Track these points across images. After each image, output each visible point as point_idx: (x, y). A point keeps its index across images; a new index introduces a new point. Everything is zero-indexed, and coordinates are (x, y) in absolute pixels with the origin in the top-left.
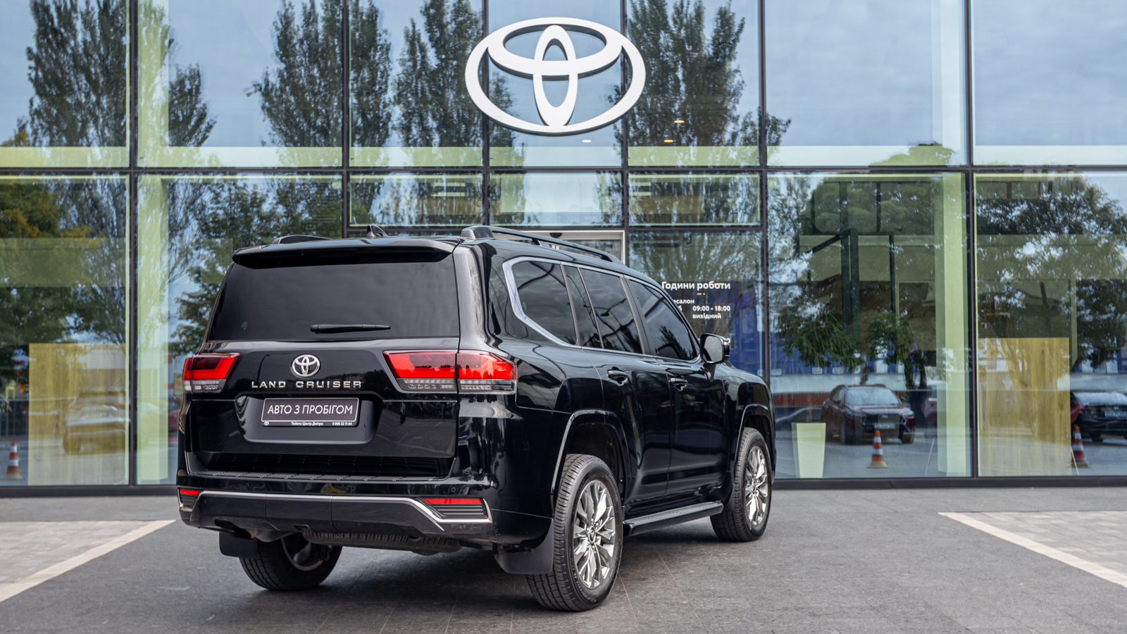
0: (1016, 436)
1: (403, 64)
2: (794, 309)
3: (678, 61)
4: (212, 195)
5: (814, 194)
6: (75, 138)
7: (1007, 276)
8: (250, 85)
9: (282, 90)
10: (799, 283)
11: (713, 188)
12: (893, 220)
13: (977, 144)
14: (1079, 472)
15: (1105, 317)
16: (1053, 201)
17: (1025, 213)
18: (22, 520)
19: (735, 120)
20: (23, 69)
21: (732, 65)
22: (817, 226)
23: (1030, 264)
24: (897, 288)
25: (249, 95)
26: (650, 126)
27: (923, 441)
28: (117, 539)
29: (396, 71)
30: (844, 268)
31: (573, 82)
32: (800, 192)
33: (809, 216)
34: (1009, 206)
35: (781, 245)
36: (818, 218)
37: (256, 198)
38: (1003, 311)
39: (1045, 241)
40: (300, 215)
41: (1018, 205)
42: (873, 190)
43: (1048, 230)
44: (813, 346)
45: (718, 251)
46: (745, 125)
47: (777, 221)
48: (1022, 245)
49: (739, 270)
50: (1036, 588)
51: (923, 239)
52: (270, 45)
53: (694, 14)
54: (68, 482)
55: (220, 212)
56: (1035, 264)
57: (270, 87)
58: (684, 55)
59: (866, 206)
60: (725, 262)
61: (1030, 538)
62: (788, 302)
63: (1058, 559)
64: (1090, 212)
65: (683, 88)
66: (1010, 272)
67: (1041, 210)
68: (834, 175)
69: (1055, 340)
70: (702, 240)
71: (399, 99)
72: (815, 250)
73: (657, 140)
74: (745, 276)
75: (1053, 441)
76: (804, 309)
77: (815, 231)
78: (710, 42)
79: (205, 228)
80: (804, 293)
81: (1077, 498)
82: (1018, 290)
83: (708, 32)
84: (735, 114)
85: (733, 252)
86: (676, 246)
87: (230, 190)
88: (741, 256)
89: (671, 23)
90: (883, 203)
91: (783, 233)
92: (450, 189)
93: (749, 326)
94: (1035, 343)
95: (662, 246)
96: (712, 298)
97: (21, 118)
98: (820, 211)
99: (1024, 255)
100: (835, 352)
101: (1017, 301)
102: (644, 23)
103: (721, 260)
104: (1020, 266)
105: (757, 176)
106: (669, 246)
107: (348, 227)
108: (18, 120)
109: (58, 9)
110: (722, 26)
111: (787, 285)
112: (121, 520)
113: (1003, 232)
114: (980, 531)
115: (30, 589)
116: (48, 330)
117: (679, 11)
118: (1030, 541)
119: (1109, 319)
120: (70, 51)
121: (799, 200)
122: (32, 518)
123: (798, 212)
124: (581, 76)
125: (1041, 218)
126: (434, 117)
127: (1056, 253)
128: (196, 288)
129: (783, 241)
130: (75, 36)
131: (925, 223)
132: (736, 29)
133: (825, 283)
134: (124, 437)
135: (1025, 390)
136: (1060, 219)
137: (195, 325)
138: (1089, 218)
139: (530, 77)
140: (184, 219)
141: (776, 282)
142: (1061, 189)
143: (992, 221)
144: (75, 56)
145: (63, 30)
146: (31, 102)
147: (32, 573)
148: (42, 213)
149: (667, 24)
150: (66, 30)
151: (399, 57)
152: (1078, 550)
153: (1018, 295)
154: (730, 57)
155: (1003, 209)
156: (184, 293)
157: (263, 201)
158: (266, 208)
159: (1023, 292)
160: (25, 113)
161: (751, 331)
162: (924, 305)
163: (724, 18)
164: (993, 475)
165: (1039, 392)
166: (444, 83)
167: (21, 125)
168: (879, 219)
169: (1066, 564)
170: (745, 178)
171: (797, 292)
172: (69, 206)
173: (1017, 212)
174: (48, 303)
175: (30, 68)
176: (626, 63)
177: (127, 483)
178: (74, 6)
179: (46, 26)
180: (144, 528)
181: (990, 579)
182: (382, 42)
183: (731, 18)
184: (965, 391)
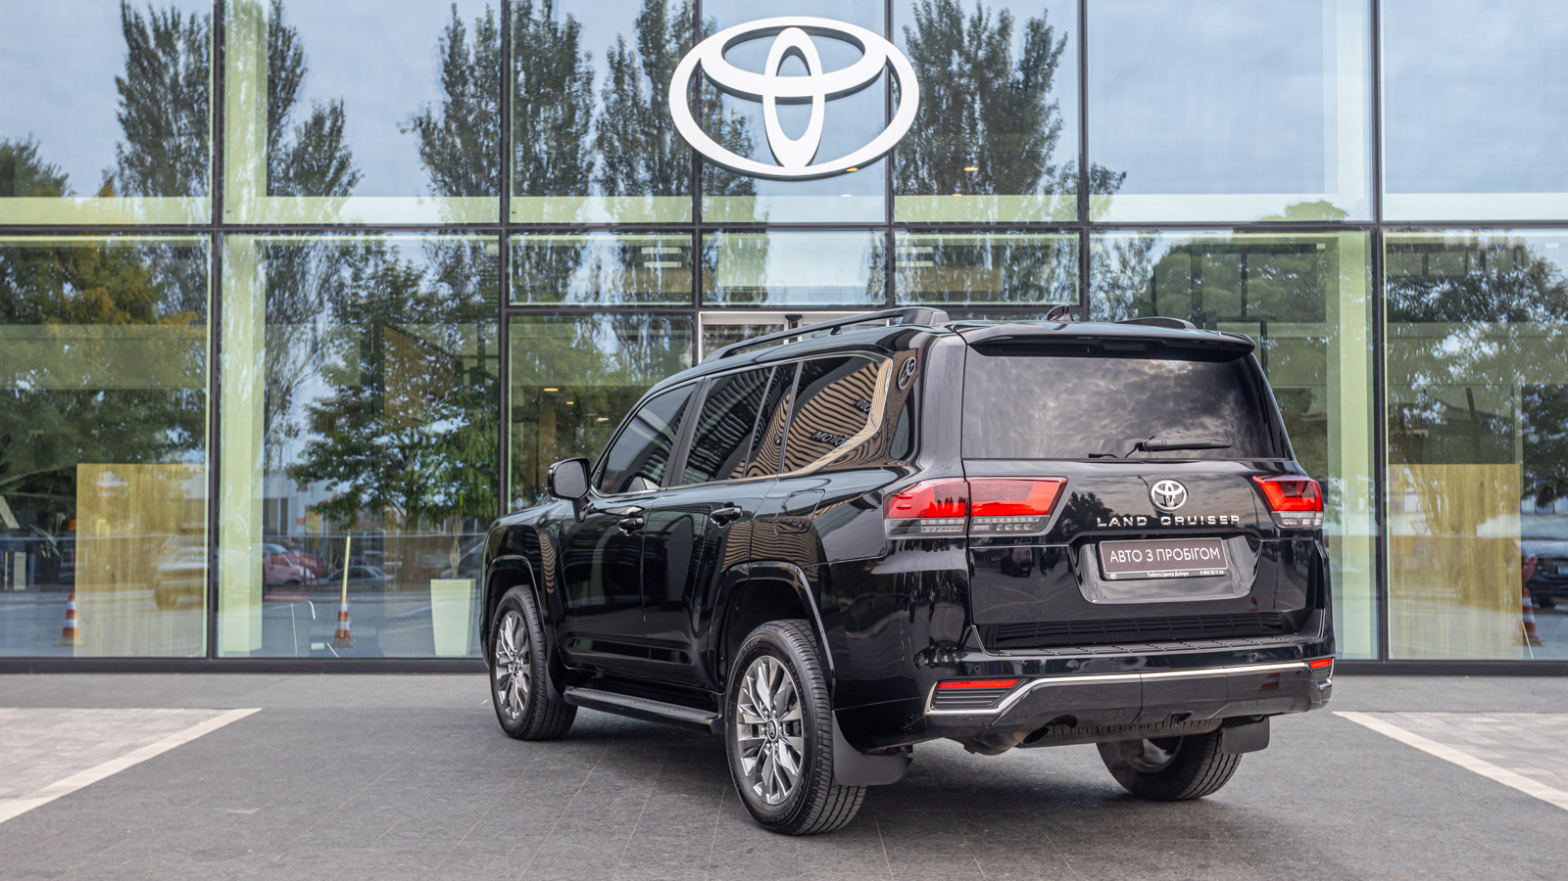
0: (1442, 600)
1: (606, 98)
3: (975, 91)
5: (1155, 269)
6: (174, 188)
7: (1422, 381)
9: (448, 129)
11: (1020, 253)
12: (1263, 305)
13: (1387, 192)
14: (1533, 654)
15: (1557, 437)
16: (1485, 279)
17: (1445, 294)
18: (54, 705)
19: (1050, 171)
20: (111, 105)
21: (1048, 99)
23: (1453, 365)
25: (403, 131)
28: (176, 735)
29: (599, 107)
31: (819, 105)
32: (1137, 268)
33: (1148, 300)
34: (1425, 287)
36: (1161, 301)
37: (409, 274)
38: (1415, 428)
39: (1473, 333)
40: (470, 296)
41: (1436, 285)
42: (1237, 260)
43: (1478, 320)
46: (1065, 177)
47: (1105, 304)
48: (1442, 337)
50: (1484, 832)
53: (996, 28)
54: (127, 652)
55: (363, 293)
56: (1461, 365)
57: (432, 126)
58: (984, 84)
59: (1228, 285)
61: (1468, 753)
63: (1514, 786)
64: (1536, 294)
65: (980, 127)
66: (1425, 377)
67: (1468, 291)
69: (1501, 468)
71: (600, 143)
75: (1497, 608)
78: (1018, 65)
79: (342, 314)
81: (1533, 693)
82: (1436, 401)
83: (1016, 49)
84: (1050, 163)
87: (376, 265)
89: (966, 40)
90: (1250, 281)
94: (1468, 470)
97: (105, 167)
98: (1164, 293)
99: (1445, 353)
101: (1436, 415)
104: (1439, 367)
105: (1076, 236)
107: (508, 306)
108: (104, 171)
109: (156, 30)
110: (1035, 44)
112: (186, 708)
113: (1414, 319)
114: (1395, 740)
115: (37, 808)
116: (142, 447)
117: (977, 24)
118: (1469, 757)
119: (1563, 439)
120: (167, 80)
121: (1137, 278)
122: (68, 703)
123: (1134, 294)
124: (829, 98)
125: (1468, 301)
126: (648, 167)
127: (1489, 350)
128: (330, 393)
130: (175, 61)
131: (1312, 307)
132: (1054, 48)
134: (201, 589)
135: (1456, 536)
136: (1495, 302)
137: (330, 441)
138: (1534, 302)
139: (759, 99)
140: (317, 302)
142: (1497, 262)
143: (1401, 306)
144: (174, 87)
145: (160, 54)
146: (119, 146)
147: (47, 783)
148: (134, 294)
149: (961, 41)
150: (164, 52)
151: (603, 89)
152: (1542, 772)
153: (1437, 407)
154: (1044, 87)
155: (1417, 290)
156: (315, 400)
157: (419, 277)
158: (424, 288)
159: (1442, 403)
160: (112, 163)
162: (1305, 420)
163: (1039, 34)
164: (1409, 658)
167: (108, 178)
168: (1244, 303)
169: (1526, 795)
170: (1065, 239)
172: (170, 285)
173: (1434, 294)
174: (143, 413)
175: (121, 104)
176: (893, 79)
177: (204, 655)
178: (175, 25)
179: (138, 47)
180: (215, 719)
181: (1413, 816)
182: (582, 70)
183: (1047, 33)
184: (1370, 538)
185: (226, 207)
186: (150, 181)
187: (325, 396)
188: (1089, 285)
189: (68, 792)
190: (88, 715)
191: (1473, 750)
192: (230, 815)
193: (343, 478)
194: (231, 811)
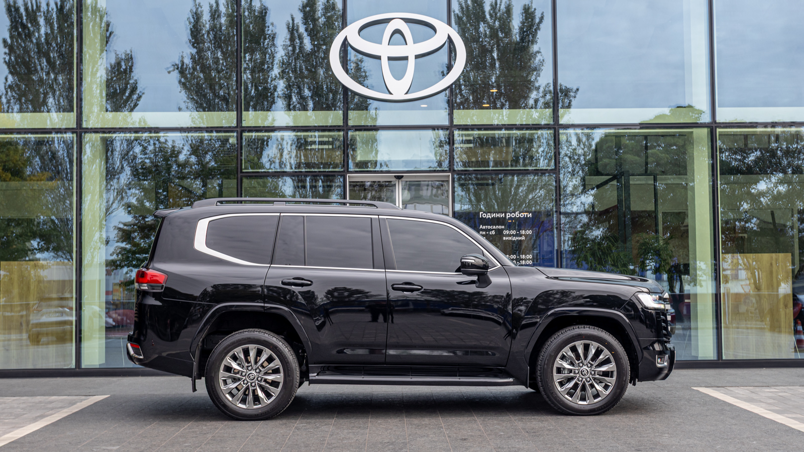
0: (751, 328)
1: (285, 49)
2: (583, 232)
3: (494, 45)
4: (141, 148)
5: (597, 145)
6: (38, 106)
7: (746, 206)
8: (169, 65)
9: (194, 69)
10: (586, 212)
11: (521, 141)
12: (658, 165)
13: (719, 107)
14: (799, 356)
16: (779, 149)
17: (758, 159)
19: (538, 89)
21: (535, 48)
22: (600, 169)
23: (763, 197)
24: (660, 216)
25: (169, 72)
26: (473, 94)
27: (681, 332)
28: (65, 410)
29: (280, 53)
30: (620, 201)
31: (412, 61)
32: (587, 143)
33: (593, 161)
34: (746, 153)
35: (573, 183)
36: (600, 163)
37: (174, 151)
38: (742, 233)
39: (774, 179)
40: (208, 163)
41: (753, 152)
42: (642, 142)
43: (776, 171)
44: (595, 260)
45: (525, 188)
46: (546, 93)
47: (570, 165)
48: (756, 182)
49: (541, 202)
50: (765, 446)
51: (681, 178)
52: (185, 35)
53: (505, 10)
54: (30, 366)
55: (147, 161)
56: (767, 197)
57: (185, 67)
58: (499, 40)
59: (637, 154)
60: (530, 197)
61: (761, 407)
62: (578, 227)
63: (783, 423)
65: (497, 65)
66: (747, 203)
67: (770, 156)
68: (612, 131)
69: (781, 255)
70: (512, 180)
71: (283, 74)
72: (598, 187)
73: (478, 105)
74: (545, 208)
75: (780, 332)
76: (592, 232)
77: (598, 173)
78: (518, 31)
79: (135, 173)
80: (590, 220)
82: (753, 217)
83: (516, 22)
84: (537, 85)
85: (536, 189)
86: (493, 184)
87: (154, 144)
88: (542, 192)
89: (488, 17)
90: (649, 151)
91: (574, 175)
92: (321, 143)
93: (549, 245)
94: (765, 257)
95: (482, 185)
96: (520, 224)
98: (601, 159)
99: (758, 190)
100: (612, 265)
101: (753, 225)
102: (468, 17)
103: (527, 195)
104: (754, 198)
105: (552, 132)
106: (488, 185)
107: (241, 172)
109: (26, 9)
110: (526, 19)
111: (577, 214)
113: (742, 173)
114: (724, 401)
116: (17, 250)
117: (494, 7)
118: (761, 409)
120: (35, 41)
121: (586, 149)
123: (585, 159)
124: (417, 57)
125: (770, 162)
126: (309, 89)
127: (782, 189)
128: (129, 219)
129: (574, 180)
130: (39, 30)
131: (681, 167)
132: (537, 20)
133: (606, 212)
134: (72, 332)
135: (758, 293)
136: (785, 162)
137: (128, 246)
139: (379, 58)
140: (120, 167)
141: (569, 211)
142: (786, 140)
143: (733, 164)
144: (38, 44)
145: (29, 25)
146: (6, 79)
148: (13, 163)
149: (485, 17)
150: (32, 25)
151: (282, 44)
152: (799, 416)
153: (754, 220)
154: (533, 42)
155: (742, 156)
156: (120, 223)
157: (179, 152)
158: (182, 158)
159: (758, 219)
161: (550, 249)
162: (681, 229)
163: (528, 13)
164: (734, 359)
165: (769, 295)
166: (316, 62)
168: (647, 164)
169: (789, 427)
170: (546, 133)
171: (585, 219)
172: (33, 157)
173: (752, 158)
174: (18, 231)
175: (5, 53)
176: (452, 46)
177: (74, 367)
178: (38, 7)
179: (17, 22)
180: (85, 401)
181: (730, 439)
182: (269, 32)
183: (533, 13)
184: (712, 294)
185: (84, 119)
186: (23, 98)
187: (127, 221)
188: (559, 154)
189: (13, 440)
190: (14, 400)
191: (764, 405)
192: (104, 450)
193: (135, 266)
194: (104, 448)
